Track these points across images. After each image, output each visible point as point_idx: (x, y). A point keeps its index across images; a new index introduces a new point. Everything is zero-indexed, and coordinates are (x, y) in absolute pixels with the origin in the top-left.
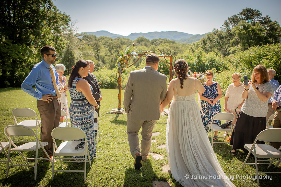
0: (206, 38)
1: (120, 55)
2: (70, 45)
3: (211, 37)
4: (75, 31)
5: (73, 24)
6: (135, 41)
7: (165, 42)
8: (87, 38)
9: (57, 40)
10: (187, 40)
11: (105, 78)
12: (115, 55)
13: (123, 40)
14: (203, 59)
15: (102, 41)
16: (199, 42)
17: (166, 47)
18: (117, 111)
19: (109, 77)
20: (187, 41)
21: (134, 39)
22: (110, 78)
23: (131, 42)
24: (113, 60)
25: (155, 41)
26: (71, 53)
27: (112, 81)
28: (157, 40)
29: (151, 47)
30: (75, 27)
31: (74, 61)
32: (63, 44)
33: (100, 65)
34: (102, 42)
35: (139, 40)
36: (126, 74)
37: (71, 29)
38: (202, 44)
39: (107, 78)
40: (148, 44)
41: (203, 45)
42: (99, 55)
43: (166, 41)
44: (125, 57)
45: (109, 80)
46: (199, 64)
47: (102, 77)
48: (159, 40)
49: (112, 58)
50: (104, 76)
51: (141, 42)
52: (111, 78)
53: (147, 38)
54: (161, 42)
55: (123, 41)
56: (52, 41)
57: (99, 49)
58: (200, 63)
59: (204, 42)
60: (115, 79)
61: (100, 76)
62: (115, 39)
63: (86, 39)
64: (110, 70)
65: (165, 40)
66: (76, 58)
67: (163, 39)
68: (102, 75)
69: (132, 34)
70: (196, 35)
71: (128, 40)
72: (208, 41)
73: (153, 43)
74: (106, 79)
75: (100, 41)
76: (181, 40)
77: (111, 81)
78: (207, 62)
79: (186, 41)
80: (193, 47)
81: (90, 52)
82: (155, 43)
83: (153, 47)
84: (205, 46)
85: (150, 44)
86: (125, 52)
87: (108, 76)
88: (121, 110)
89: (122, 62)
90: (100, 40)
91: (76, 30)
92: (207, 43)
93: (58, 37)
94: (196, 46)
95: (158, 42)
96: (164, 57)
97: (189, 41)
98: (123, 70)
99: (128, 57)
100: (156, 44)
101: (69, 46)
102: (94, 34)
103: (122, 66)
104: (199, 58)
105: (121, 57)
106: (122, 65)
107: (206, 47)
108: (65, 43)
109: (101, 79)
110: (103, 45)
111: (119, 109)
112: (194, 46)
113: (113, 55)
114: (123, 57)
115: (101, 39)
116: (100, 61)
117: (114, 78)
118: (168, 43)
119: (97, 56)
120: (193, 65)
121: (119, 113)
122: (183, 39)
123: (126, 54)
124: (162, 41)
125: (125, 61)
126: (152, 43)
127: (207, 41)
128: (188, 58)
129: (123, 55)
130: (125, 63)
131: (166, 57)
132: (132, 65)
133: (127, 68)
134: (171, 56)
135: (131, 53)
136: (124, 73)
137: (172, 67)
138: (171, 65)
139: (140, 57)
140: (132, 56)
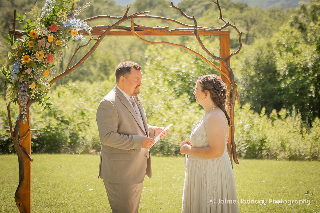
1: (19, 31)
25: (190, 7)
27: (51, 129)
28: (196, 3)
36: (47, 104)
44: (40, 38)
45: (42, 126)
52: (48, 118)
60: (59, 122)
77: (49, 127)
80: (300, 16)
86: (39, 19)
89: (26, 59)
96: (196, 33)
98: (33, 92)
103: (27, 75)
105: (24, 37)
106: (29, 71)
114: (31, 39)
117: (57, 119)
123: (43, 25)
125: (40, 56)
128: (289, 50)
129: (32, 31)
130: (41, 61)
131: (201, 34)
132: (70, 69)
133: (48, 82)
134: (223, 28)
135: (64, 23)
136: (40, 103)
137: (229, 71)
138: (225, 64)
139: (103, 35)
140: (70, 32)
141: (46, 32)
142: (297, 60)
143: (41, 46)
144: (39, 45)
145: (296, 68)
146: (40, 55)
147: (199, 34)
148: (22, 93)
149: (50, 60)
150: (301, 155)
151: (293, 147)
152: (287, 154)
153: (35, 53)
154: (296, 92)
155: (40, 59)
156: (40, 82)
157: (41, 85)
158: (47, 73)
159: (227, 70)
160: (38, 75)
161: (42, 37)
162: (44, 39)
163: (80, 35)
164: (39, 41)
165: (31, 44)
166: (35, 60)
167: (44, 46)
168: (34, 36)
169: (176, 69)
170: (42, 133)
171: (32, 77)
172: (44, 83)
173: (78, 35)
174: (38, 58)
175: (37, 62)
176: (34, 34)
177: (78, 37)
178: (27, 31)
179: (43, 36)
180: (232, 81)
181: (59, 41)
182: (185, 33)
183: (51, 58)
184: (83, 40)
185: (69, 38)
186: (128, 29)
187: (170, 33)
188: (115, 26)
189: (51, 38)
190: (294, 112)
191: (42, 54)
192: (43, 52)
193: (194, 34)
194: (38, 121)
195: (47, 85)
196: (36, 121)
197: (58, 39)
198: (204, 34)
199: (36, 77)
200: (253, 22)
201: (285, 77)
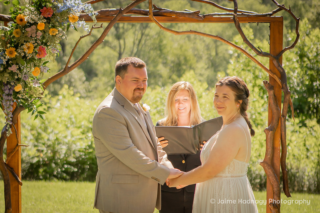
1: (6, 16)
11: (66, 137)
19: (81, 130)
22: (83, 133)
39: (72, 136)
44: (28, 25)
45: (82, 145)
47: (49, 130)
50: (61, 127)
61: (45, 129)
64: (87, 102)
68: (54, 123)
74: (66, 140)
87: (80, 127)
89: (11, 53)
103: (12, 73)
105: (10, 24)
106: (14, 68)
109: (46, 138)
114: (17, 26)
123: (33, 9)
129: (19, 16)
130: (30, 56)
131: (245, 21)
132: (69, 66)
133: (40, 83)
134: (274, 13)
135: (61, 5)
136: (29, 111)
137: (280, 72)
138: (275, 62)
140: (68, 18)
141: (35, 17)
143: (30, 35)
144: (27, 35)
146: (28, 48)
147: (238, 21)
148: (7, 98)
149: (42, 55)
153: (22, 45)
155: (29, 53)
156: (30, 83)
157: (31, 86)
158: (37, 72)
159: (278, 70)
160: (25, 74)
161: (31, 25)
162: (34, 27)
163: (82, 21)
164: (28, 29)
165: (17, 33)
166: (23, 54)
167: (34, 35)
168: (21, 22)
170: (82, 154)
171: (20, 76)
172: (35, 85)
173: (80, 22)
174: (27, 51)
175: (25, 57)
176: (21, 20)
177: (79, 24)
178: (13, 16)
179: (32, 22)
180: (284, 85)
181: (54, 29)
182: (222, 20)
183: (43, 52)
184: (85, 27)
185: (69, 26)
187: (201, 20)
188: (129, 10)
189: (41, 25)
191: (32, 46)
192: (33, 43)
193: (233, 20)
194: (78, 137)
195: (40, 87)
196: (75, 137)
197: (54, 27)
198: (248, 21)
199: (23, 76)
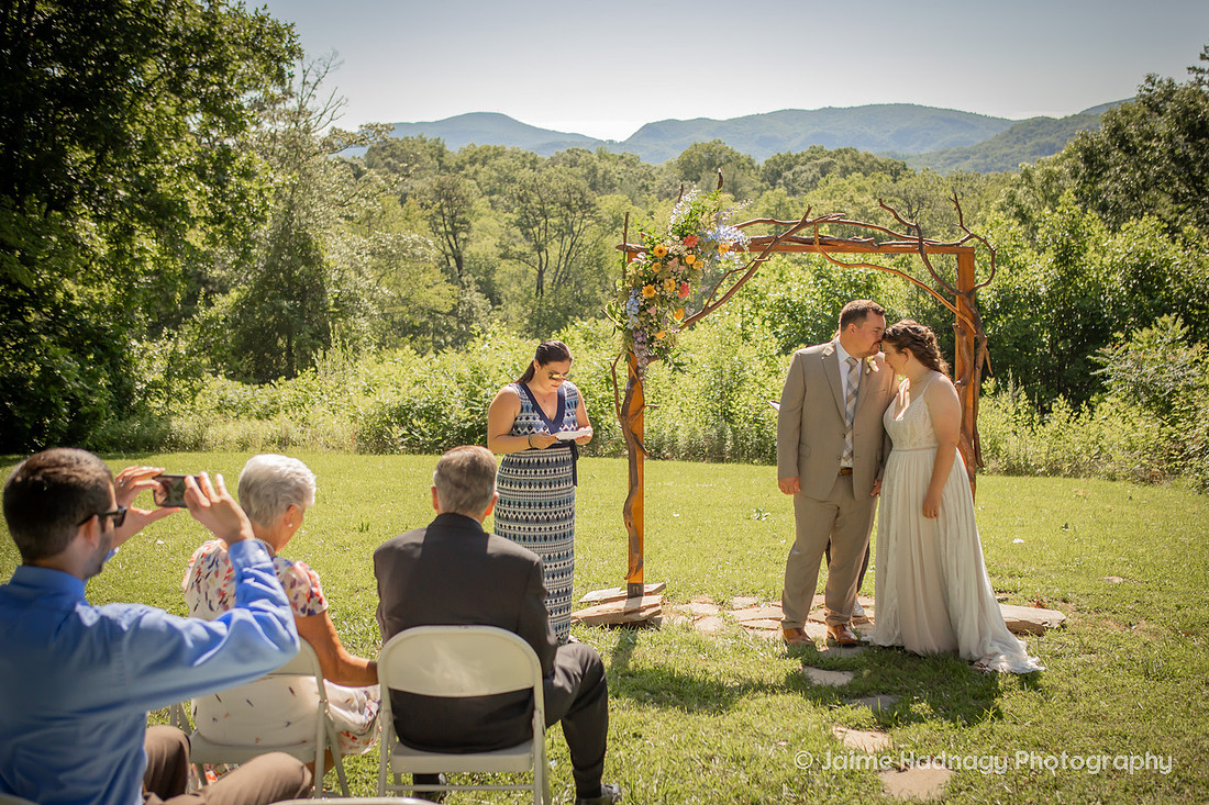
0: (1102, 133)
1: (633, 246)
2: (296, 200)
3: (1132, 129)
4: (325, 119)
5: (312, 79)
6: (670, 164)
7: (845, 172)
8: (393, 155)
9: (219, 170)
10: (974, 154)
12: (554, 251)
13: (602, 166)
14: (1092, 261)
15: (476, 172)
16: (1056, 163)
17: (858, 198)
18: (621, 605)
20: (973, 160)
21: (664, 159)
23: (648, 175)
24: (548, 280)
25: (789, 168)
26: (305, 244)
28: (802, 160)
29: (767, 201)
30: (322, 93)
31: (322, 291)
32: (261, 193)
33: (470, 311)
34: (482, 177)
35: (696, 161)
36: (676, 364)
37: (301, 107)
38: (1075, 173)
40: (749, 181)
41: (1083, 177)
42: (465, 254)
43: (851, 164)
44: (668, 257)
46: (1065, 290)
48: (809, 159)
49: (541, 272)
51: (704, 175)
53: (743, 150)
54: (824, 170)
55: (601, 172)
56: (193, 178)
57: (464, 222)
58: (1076, 288)
59: (1090, 157)
62: (553, 162)
63: (388, 164)
65: (847, 157)
66: (335, 276)
67: (832, 149)
69: (650, 131)
70: (1027, 123)
71: (631, 163)
72: (1117, 154)
73: (779, 175)
75: (466, 176)
76: (942, 153)
78: (1117, 277)
79: (967, 158)
80: (1019, 192)
81: (415, 236)
82: (789, 174)
83: (773, 201)
84: (1096, 183)
85: (759, 184)
86: (669, 228)
88: (646, 601)
89: (649, 292)
90: (470, 169)
91: (329, 113)
92: (1107, 168)
93: (226, 155)
94: (1038, 183)
95: (803, 168)
96: (921, 250)
97: (987, 156)
98: (655, 345)
99: (690, 259)
100: (794, 180)
101: (291, 206)
102: (430, 137)
103: (649, 316)
104: (1065, 257)
105: (642, 256)
106: (652, 311)
107: (1100, 186)
108: (269, 189)
110: (487, 198)
111: (635, 591)
112: (1025, 188)
113: (543, 254)
114: (655, 259)
115: (473, 162)
116: (473, 287)
118: (865, 174)
119: (453, 262)
120: (1035, 300)
121: (634, 617)
122: (954, 149)
123: (677, 238)
124: (830, 163)
125: (670, 287)
126: (773, 176)
127: (1107, 154)
129: (657, 247)
131: (930, 250)
134: (963, 242)
135: (709, 233)
136: (665, 362)
137: (973, 315)
138: (967, 302)
139: (765, 253)
140: (717, 247)
141: (682, 248)
142: (1019, 281)
143: (671, 270)
144: (668, 269)
145: (1016, 297)
146: (669, 285)
147: (926, 251)
148: (640, 346)
149: (685, 293)
150: (1028, 466)
151: (1012, 451)
152: (1001, 463)
153: (662, 281)
154: (1016, 345)
155: (669, 292)
156: (667, 328)
157: (667, 332)
158: (680, 315)
159: (970, 311)
161: (674, 256)
162: (677, 260)
164: (670, 262)
165: (657, 267)
166: (662, 293)
167: (675, 270)
168: (660, 254)
169: (778, 295)
171: (655, 320)
172: (673, 330)
174: (667, 289)
175: (664, 296)
176: (661, 251)
178: (648, 246)
179: (676, 253)
181: (700, 262)
182: (901, 250)
183: (686, 290)
184: (736, 259)
186: (809, 242)
187: (876, 249)
188: (788, 238)
190: (1011, 384)
191: (673, 283)
192: (674, 280)
193: (918, 250)
197: (699, 259)
198: (933, 251)
200: (921, 201)
201: (995, 313)
